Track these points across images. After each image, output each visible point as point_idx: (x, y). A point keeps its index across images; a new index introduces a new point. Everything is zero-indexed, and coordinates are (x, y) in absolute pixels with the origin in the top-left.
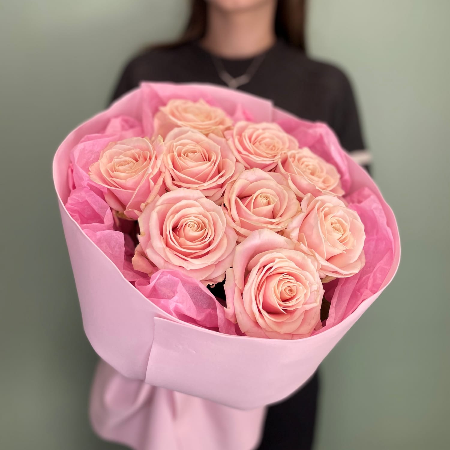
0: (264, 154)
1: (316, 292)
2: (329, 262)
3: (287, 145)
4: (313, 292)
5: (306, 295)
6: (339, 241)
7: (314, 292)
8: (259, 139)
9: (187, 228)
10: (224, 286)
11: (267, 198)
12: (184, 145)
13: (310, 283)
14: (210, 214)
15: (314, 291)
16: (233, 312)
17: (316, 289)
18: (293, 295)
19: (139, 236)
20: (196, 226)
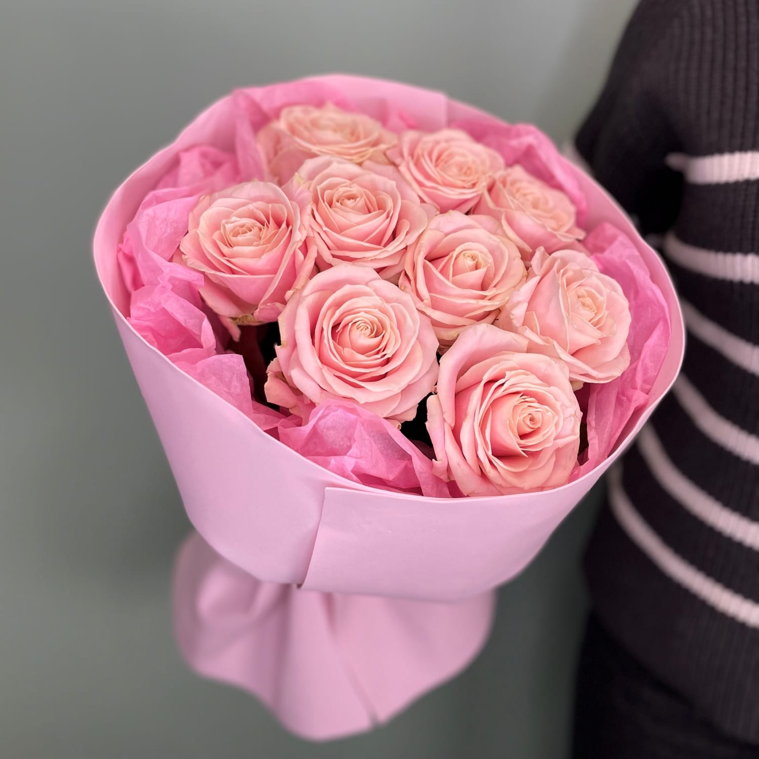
0: (460, 183)
1: (572, 418)
2: (577, 358)
3: (488, 163)
4: (567, 418)
5: (556, 424)
6: (592, 324)
7: (569, 419)
8: (444, 157)
9: (355, 332)
10: (426, 426)
12: (332, 187)
13: (563, 405)
14: (391, 306)
15: (569, 417)
16: (446, 465)
18: (536, 427)
19: (277, 347)
20: (370, 327)
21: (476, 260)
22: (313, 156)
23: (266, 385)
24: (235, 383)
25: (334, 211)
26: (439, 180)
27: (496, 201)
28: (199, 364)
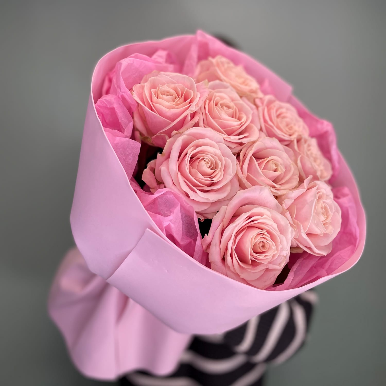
0: (284, 130)
5: (274, 255)
9: (202, 162)
11: (276, 165)
14: (225, 159)
19: (159, 155)
20: (210, 164)
21: (277, 167)
22: (221, 80)
23: (145, 170)
24: (131, 157)
25: (216, 108)
26: (275, 123)
27: (299, 146)
28: (118, 139)
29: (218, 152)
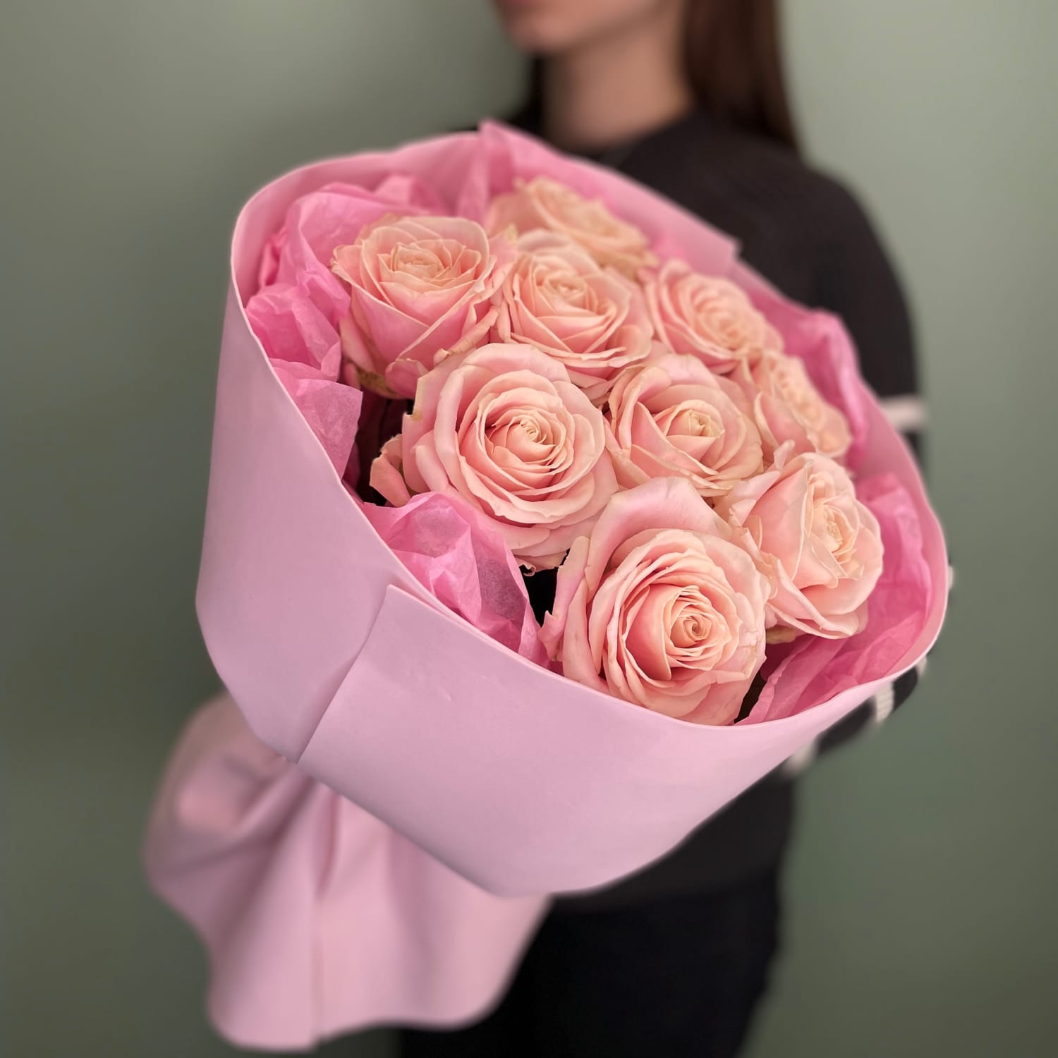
0: (717, 339)
1: (749, 650)
4: (743, 647)
5: (725, 649)
6: (835, 557)
7: (745, 649)
8: (708, 306)
9: (518, 428)
11: (701, 422)
12: (552, 266)
13: (743, 626)
14: (574, 418)
15: (746, 647)
16: (561, 629)
17: (754, 643)
18: (698, 639)
19: (406, 416)
20: (538, 432)
21: (704, 425)
25: (541, 291)
26: (691, 322)
28: (304, 383)
29: (556, 401)
